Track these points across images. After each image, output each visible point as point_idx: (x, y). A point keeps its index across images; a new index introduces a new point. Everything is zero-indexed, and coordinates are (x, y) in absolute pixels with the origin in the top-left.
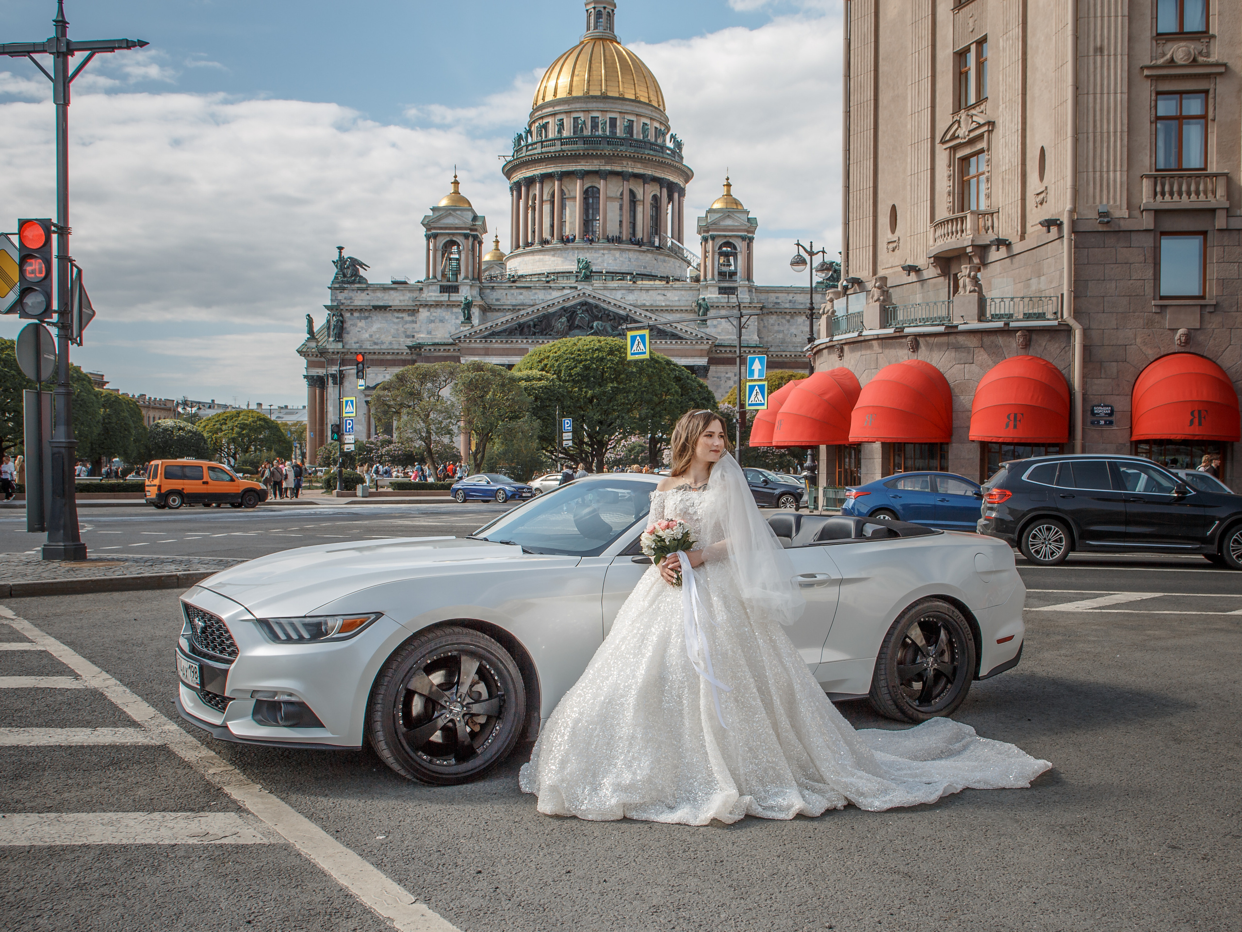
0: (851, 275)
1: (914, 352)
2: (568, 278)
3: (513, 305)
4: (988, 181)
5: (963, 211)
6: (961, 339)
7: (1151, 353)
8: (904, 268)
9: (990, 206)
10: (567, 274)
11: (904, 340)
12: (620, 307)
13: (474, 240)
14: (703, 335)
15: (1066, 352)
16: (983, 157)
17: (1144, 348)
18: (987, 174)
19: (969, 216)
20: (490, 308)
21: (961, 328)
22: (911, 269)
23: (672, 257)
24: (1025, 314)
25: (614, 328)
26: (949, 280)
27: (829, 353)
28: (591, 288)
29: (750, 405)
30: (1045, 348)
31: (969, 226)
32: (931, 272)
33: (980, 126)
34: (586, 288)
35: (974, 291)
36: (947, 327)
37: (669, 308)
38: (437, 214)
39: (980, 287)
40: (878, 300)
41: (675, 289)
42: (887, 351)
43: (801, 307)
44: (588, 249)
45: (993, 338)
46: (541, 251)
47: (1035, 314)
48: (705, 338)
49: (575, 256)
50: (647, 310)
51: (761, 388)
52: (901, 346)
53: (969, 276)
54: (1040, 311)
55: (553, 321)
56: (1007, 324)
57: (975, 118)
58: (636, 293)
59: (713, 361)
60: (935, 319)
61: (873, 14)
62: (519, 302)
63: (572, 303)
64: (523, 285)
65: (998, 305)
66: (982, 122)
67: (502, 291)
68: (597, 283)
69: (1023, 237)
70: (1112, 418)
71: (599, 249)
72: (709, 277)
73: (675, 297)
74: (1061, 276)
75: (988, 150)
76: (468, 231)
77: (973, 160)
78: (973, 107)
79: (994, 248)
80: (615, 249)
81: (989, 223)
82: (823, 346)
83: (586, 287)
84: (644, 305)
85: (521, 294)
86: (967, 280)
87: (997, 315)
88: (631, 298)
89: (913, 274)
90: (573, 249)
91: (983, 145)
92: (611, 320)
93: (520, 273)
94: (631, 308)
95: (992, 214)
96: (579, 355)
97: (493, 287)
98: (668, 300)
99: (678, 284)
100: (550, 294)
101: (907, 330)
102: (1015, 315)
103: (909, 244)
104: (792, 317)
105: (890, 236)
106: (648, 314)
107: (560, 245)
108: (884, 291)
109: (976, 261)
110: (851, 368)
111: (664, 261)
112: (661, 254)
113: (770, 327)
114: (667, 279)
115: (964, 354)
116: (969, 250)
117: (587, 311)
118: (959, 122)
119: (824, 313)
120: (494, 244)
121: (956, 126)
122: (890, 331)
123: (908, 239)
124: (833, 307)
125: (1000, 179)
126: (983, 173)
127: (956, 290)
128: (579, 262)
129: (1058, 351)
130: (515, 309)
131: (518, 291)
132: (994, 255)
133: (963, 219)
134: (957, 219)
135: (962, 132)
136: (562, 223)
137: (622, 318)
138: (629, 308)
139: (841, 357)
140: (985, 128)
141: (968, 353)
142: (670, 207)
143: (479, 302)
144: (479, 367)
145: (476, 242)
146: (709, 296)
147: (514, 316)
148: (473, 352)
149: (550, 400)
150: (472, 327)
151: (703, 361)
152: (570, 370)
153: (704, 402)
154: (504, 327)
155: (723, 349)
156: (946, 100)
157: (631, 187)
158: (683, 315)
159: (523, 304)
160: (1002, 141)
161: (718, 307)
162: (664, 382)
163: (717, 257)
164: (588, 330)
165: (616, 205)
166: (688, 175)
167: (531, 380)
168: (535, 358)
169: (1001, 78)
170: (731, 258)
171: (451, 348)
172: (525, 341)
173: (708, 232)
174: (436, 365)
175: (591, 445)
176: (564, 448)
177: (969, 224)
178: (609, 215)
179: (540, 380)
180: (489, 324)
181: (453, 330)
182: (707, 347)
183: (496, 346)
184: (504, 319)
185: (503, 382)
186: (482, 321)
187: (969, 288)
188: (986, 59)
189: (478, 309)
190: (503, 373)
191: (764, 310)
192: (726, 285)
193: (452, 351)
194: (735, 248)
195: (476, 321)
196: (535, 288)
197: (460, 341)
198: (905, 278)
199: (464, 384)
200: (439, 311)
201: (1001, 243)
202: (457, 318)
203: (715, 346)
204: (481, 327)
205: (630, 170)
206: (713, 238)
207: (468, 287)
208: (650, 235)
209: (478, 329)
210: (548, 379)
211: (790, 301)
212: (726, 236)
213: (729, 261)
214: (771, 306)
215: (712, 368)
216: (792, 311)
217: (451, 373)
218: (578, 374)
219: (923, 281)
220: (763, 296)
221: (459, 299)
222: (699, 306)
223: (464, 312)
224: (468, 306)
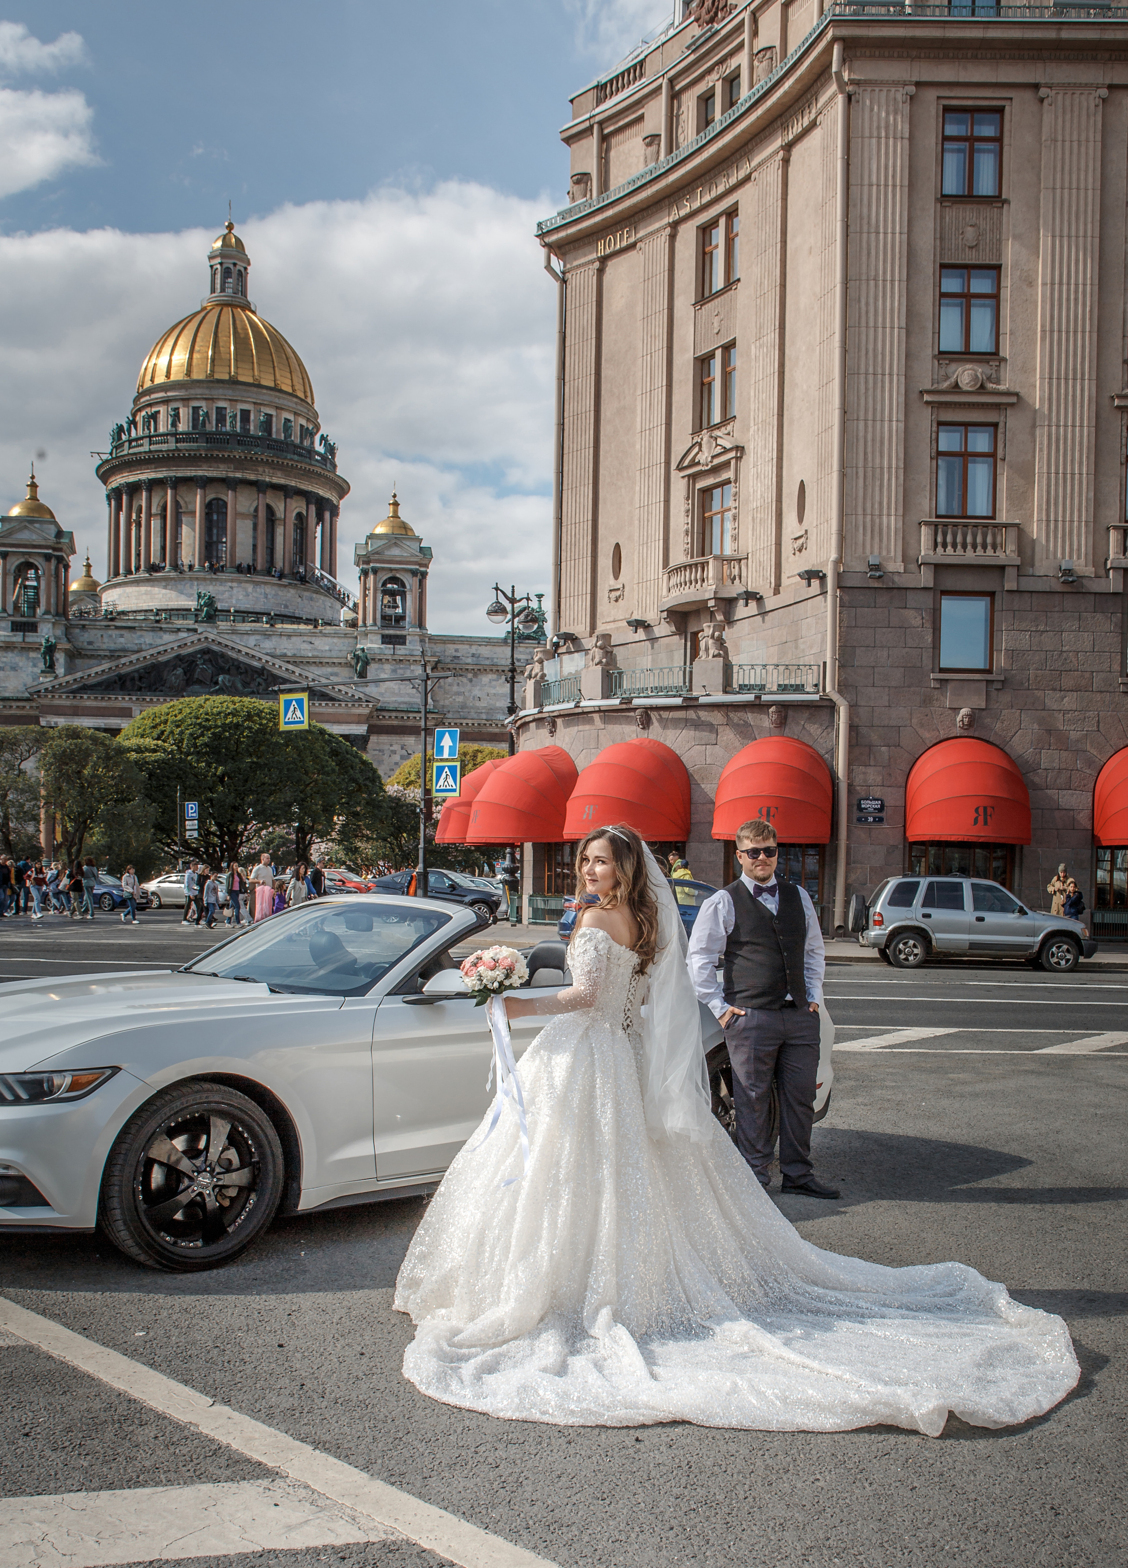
0: (563, 630)
1: (643, 728)
2: (185, 617)
3: (111, 651)
4: (735, 519)
5: (703, 555)
6: (704, 715)
7: (930, 736)
8: (630, 623)
9: (737, 550)
10: (183, 612)
11: (632, 714)
12: (253, 656)
13: (58, 563)
14: (361, 696)
15: (828, 734)
16: (731, 489)
17: (921, 731)
18: (734, 511)
19: (711, 561)
20: (80, 654)
21: (702, 700)
22: (639, 624)
23: (321, 594)
24: (779, 685)
25: (246, 684)
26: (687, 640)
27: (537, 728)
28: (215, 632)
29: (437, 791)
30: (804, 728)
31: (711, 575)
32: (663, 629)
33: (726, 451)
35: (719, 655)
36: (685, 699)
37: (317, 660)
38: (8, 526)
39: (726, 650)
40: (600, 663)
41: (325, 635)
42: (610, 727)
43: (487, 662)
44: (211, 580)
45: (741, 714)
46: (147, 580)
47: (792, 686)
48: (364, 699)
49: (195, 588)
50: (288, 662)
51: (453, 769)
52: (629, 721)
53: (713, 637)
54: (798, 682)
55: (165, 673)
56: (758, 697)
57: (719, 441)
58: (275, 639)
59: (373, 729)
60: (671, 689)
62: (119, 646)
63: (191, 650)
64: (124, 624)
66: (728, 446)
67: (95, 631)
68: (223, 625)
69: (777, 591)
70: (883, 815)
71: (226, 581)
72: (370, 621)
73: (325, 646)
74: (823, 641)
75: (736, 481)
76: (50, 551)
77: (717, 492)
78: (718, 427)
79: (741, 602)
80: (246, 582)
81: (736, 572)
82: (530, 718)
83: (209, 630)
84: (285, 655)
85: (122, 636)
86: (711, 642)
87: (746, 686)
88: (268, 645)
89: (640, 631)
90: (191, 579)
91: (729, 474)
92: (241, 674)
93: (119, 609)
94: (268, 658)
95: (740, 560)
96: (207, 720)
97: (84, 626)
98: (315, 649)
99: (329, 630)
100: (161, 638)
101: (636, 702)
102: (768, 686)
103: (636, 593)
104: (475, 675)
105: (612, 583)
106: (290, 667)
107: (173, 574)
108: (607, 652)
109: (720, 617)
110: (565, 747)
111: (311, 599)
112: (307, 589)
113: (447, 687)
114: (314, 622)
115: (706, 734)
116: (711, 603)
117: (210, 661)
118: (700, 445)
119: (530, 677)
120: (84, 569)
121: (696, 449)
122: (615, 702)
123: (635, 586)
124: (542, 669)
125: (750, 518)
126: (729, 510)
127: (695, 653)
128: (199, 597)
129: (819, 731)
130: (114, 655)
131: (118, 632)
132: (742, 610)
133: (704, 565)
134: (696, 565)
135: (704, 457)
136: (176, 546)
137: (257, 672)
138: (265, 658)
139: (552, 732)
140: (732, 454)
141: (711, 732)
142: (319, 529)
143: (64, 645)
144: (74, 734)
145: (61, 566)
146: (369, 645)
147: (112, 664)
148: (58, 711)
149: (168, 778)
150: (56, 677)
151: (361, 729)
152: (195, 739)
153: (368, 783)
154: (99, 679)
155: (387, 714)
156: (684, 417)
157: (268, 501)
158: (336, 669)
159: (124, 650)
160: (752, 471)
161: (380, 660)
162: (317, 757)
163: (380, 596)
164: (211, 686)
165: (249, 524)
166: (342, 489)
167: (142, 752)
168: (148, 722)
169: (752, 394)
170: (398, 598)
171: (27, 705)
172: (127, 698)
173: (368, 563)
174: (16, 729)
175: (220, 837)
176: (186, 841)
177: (711, 571)
178: (240, 537)
179: (154, 751)
180: (79, 675)
181: (29, 681)
182: (366, 711)
183: (88, 703)
184: (99, 669)
185: (107, 754)
186: (69, 670)
187: (712, 651)
188: (734, 369)
189: (63, 655)
190: (107, 742)
191: (440, 666)
192: (391, 632)
193: (28, 710)
194: (403, 585)
195: (60, 670)
196: (141, 629)
197: (39, 696)
198: (630, 635)
199: (54, 755)
200: (10, 655)
201: (750, 596)
202: (35, 666)
203: (377, 710)
204: (68, 678)
205: (267, 479)
206: (375, 571)
207: (50, 625)
208: (294, 565)
209: (63, 680)
210: (165, 751)
211: (473, 655)
212: (391, 570)
213: (395, 601)
214: (448, 660)
215: (373, 739)
216: (476, 668)
217: (37, 741)
218: (206, 745)
219: (653, 640)
220: (438, 648)
221: (38, 640)
222: (357, 658)
223: (45, 658)
224: (50, 650)
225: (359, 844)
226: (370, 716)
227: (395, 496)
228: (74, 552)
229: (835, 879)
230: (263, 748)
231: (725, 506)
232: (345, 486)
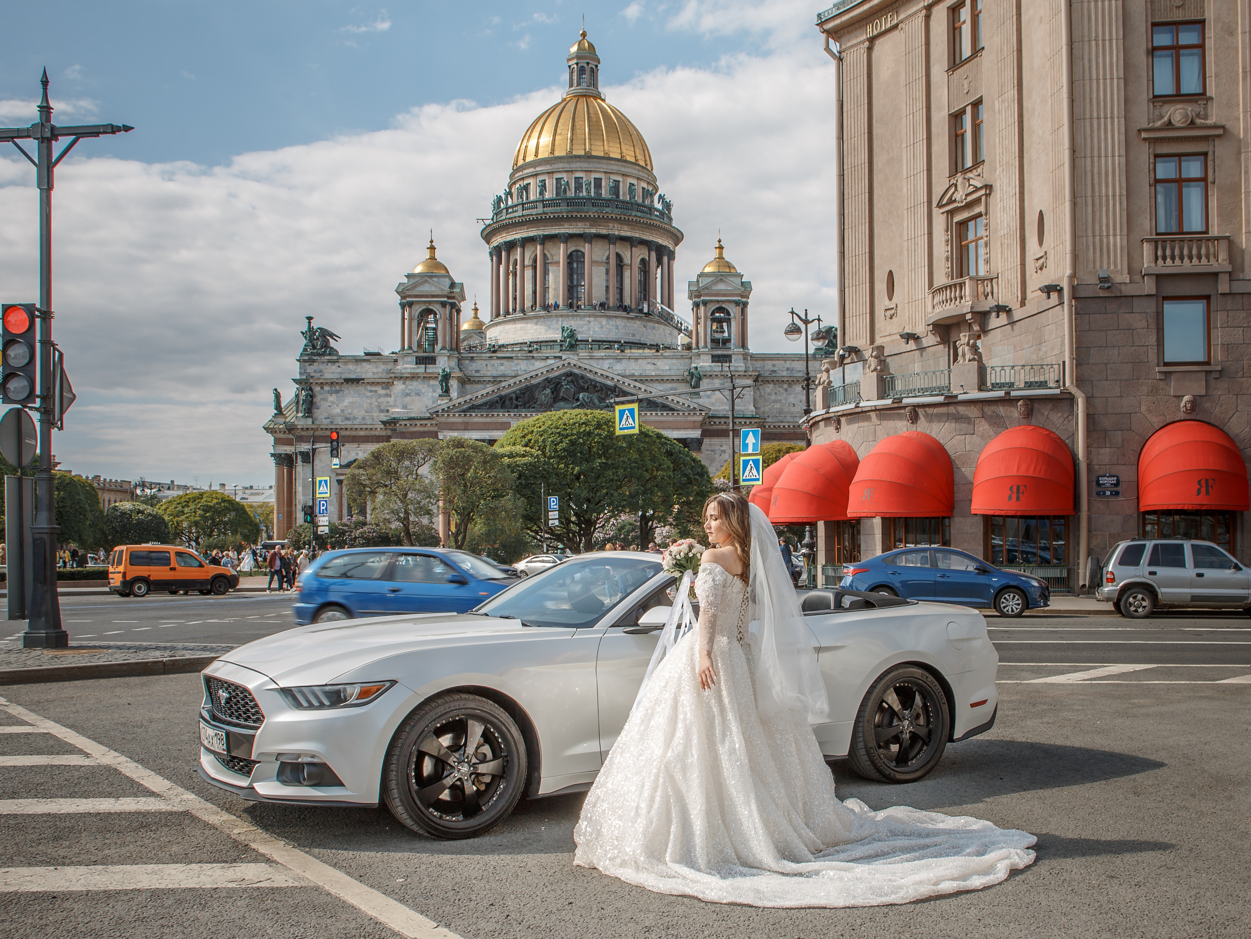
0: (848, 344)
1: (913, 423)
2: (552, 347)
3: (494, 377)
4: (986, 246)
5: (962, 277)
6: (962, 409)
7: (1156, 421)
8: (902, 336)
9: (989, 271)
10: (550, 343)
11: (902, 411)
12: (607, 377)
13: (452, 308)
14: (696, 406)
15: (1069, 422)
16: (982, 221)
17: (1149, 416)
18: (985, 239)
19: (967, 282)
20: (469, 380)
21: (961, 397)
22: (909, 337)
23: (662, 323)
24: (1026, 383)
25: (601, 400)
26: (949, 348)
27: (826, 426)
28: (576, 358)
29: (744, 480)
30: (1047, 417)
31: (967, 293)
32: (930, 340)
33: (977, 189)
34: (571, 358)
35: (974, 359)
36: (947, 397)
37: (660, 378)
38: (412, 281)
39: (980, 355)
40: (875, 369)
41: (666, 358)
42: (885, 423)
43: (796, 375)
44: (573, 316)
45: (993, 408)
46: (522, 319)
47: (1036, 382)
48: (698, 409)
49: (558, 324)
50: (636, 380)
51: (756, 462)
52: (900, 417)
53: (968, 344)
54: (1042, 380)
55: (537, 393)
56: (1008, 393)
57: (972, 182)
58: (624, 362)
59: (706, 433)
60: (934, 389)
61: (866, 76)
62: (500, 373)
63: (557, 374)
64: (504, 355)
65: (998, 373)
66: (979, 185)
67: (482, 362)
68: (583, 353)
69: (1023, 304)
70: (1119, 489)
71: (585, 316)
72: (702, 344)
73: (666, 366)
74: (1063, 344)
75: (986, 214)
76: (446, 299)
77: (971, 224)
78: (970, 170)
79: (994, 314)
80: (601, 316)
81: (989, 289)
82: (820, 418)
83: (571, 356)
84: (633, 375)
85: (502, 365)
86: (967, 348)
87: (997, 384)
88: (619, 367)
89: (911, 342)
90: (556, 316)
91: (981, 209)
92: (598, 391)
93: (500, 343)
94: (620, 378)
95: (992, 279)
96: (565, 429)
97: (472, 358)
98: (658, 369)
99: (668, 353)
100: (533, 364)
101: (906, 401)
102: (1016, 384)
103: (907, 311)
104: (790, 385)
105: (887, 303)
106: (638, 384)
107: (543, 313)
108: (881, 361)
109: (976, 328)
110: (849, 441)
111: (654, 328)
112: (651, 321)
113: (766, 396)
114: (656, 347)
115: (965, 425)
116: (969, 316)
117: (572, 381)
118: (956, 186)
119: (819, 384)
120: (473, 312)
121: (953, 190)
122: (888, 402)
123: (906, 305)
124: (829, 377)
125: (999, 244)
126: (982, 238)
127: (955, 360)
128: (563, 330)
129: (1061, 420)
130: (496, 380)
131: (499, 361)
132: (994, 322)
133: (962, 285)
134: (955, 285)
135: (959, 196)
136: (545, 289)
137: (610, 389)
138: (616, 378)
139: (837, 429)
140: (983, 192)
141: (969, 423)
142: (659, 270)
143: (457, 373)
144: (459, 444)
145: (454, 311)
146: (701, 364)
147: (495, 388)
148: (452, 427)
149: (535, 477)
150: (451, 400)
151: (696, 434)
152: (556, 445)
153: (697, 477)
154: (484, 400)
155: (717, 421)
156: (941, 164)
157: (617, 250)
158: (674, 385)
159: (504, 376)
160: (999, 205)
161: (711, 376)
162: (655, 457)
163: (709, 323)
164: (572, 401)
165: (603, 269)
166: (677, 237)
167: (514, 457)
168: (519, 433)
169: (997, 141)
170: (725, 325)
171: (428, 422)
172: (507, 414)
173: (699, 296)
174: (414, 442)
175: (578, 525)
176: (550, 528)
177: (967, 290)
178: (595, 280)
179: (524, 456)
180: (468, 397)
181: (430, 404)
182: (700, 418)
183: (476, 420)
184: (484, 392)
185: (485, 459)
186: (461, 394)
187: (968, 356)
188: (982, 122)
189: (456, 381)
190: (485, 450)
191: (760, 379)
192: (719, 352)
193: (429, 427)
194: (728, 314)
195: (454, 394)
196: (517, 358)
197: (437, 416)
198: (903, 346)
199: (443, 461)
200: (415, 383)
201: (1001, 309)
202: (434, 391)
203: (709, 417)
204: (460, 400)
205: (616, 233)
206: (705, 303)
207: (446, 358)
208: (639, 302)
209: (456, 402)
210: (532, 455)
211: (788, 369)
212: (718, 301)
213: (722, 327)
214: (767, 374)
215: (706, 441)
216: (790, 379)
217: (430, 450)
218: (564, 450)
219: (922, 349)
220: (758, 364)
221: (437, 371)
222: (692, 375)
223: (442, 385)
224: (446, 378)
225: (692, 528)
226: (703, 423)
227: (720, 241)
228: (464, 299)
229: (1078, 544)
230: (611, 451)
231: (979, 235)
232: (679, 235)
